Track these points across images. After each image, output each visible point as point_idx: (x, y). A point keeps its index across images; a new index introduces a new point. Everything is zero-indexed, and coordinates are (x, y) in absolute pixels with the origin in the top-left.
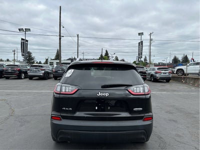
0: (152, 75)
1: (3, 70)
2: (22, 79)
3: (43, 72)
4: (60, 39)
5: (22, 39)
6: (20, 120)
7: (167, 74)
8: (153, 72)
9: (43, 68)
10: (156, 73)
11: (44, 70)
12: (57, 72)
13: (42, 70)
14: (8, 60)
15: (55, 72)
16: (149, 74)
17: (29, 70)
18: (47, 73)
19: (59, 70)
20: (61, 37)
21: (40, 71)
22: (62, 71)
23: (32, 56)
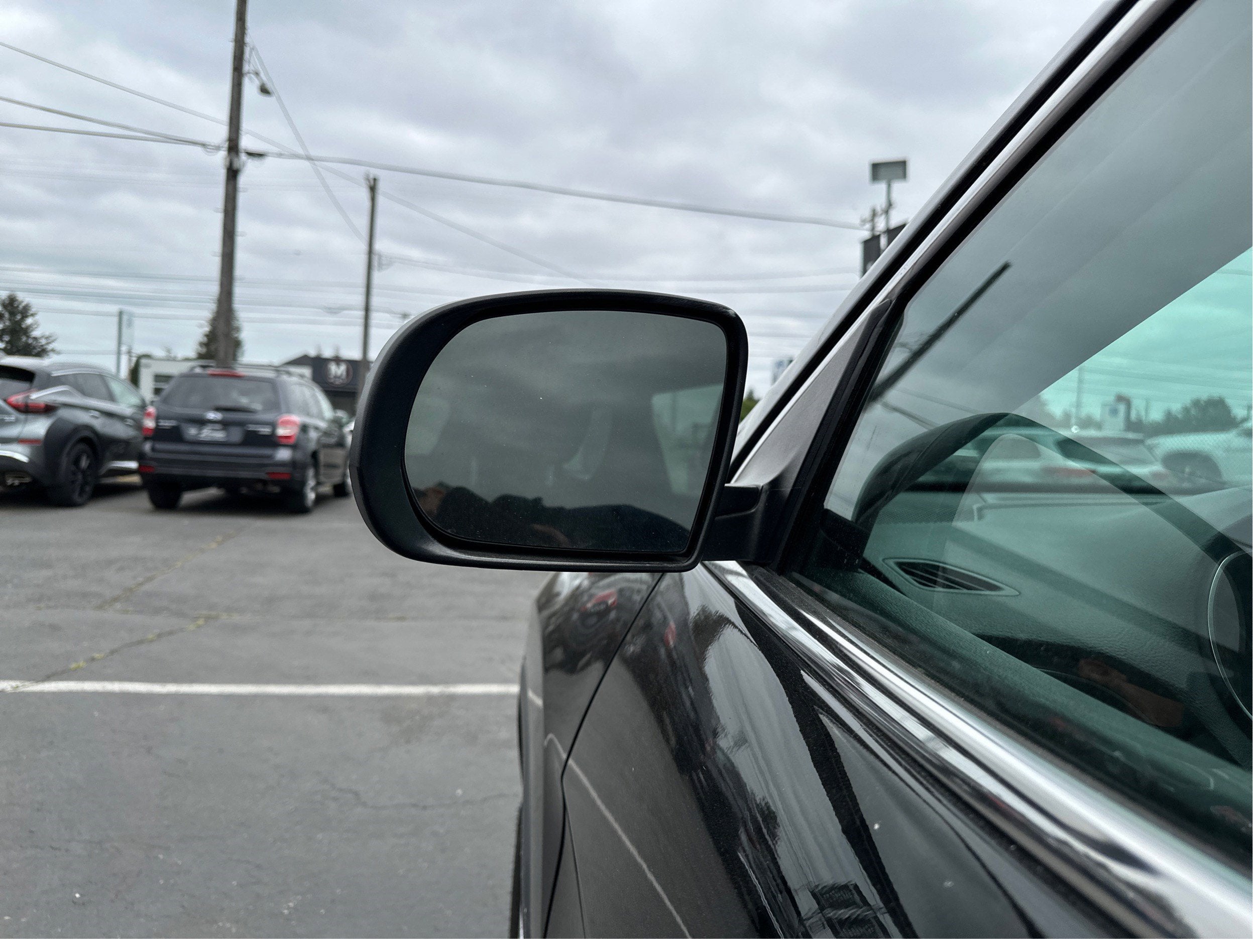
3: (39, 427)
4: (233, 174)
9: (38, 396)
11: (48, 410)
12: (172, 435)
13: (28, 410)
15: (159, 434)
18: (82, 446)
19: (202, 422)
20: (243, 157)
21: (10, 423)
22: (225, 425)
23: (36, 333)
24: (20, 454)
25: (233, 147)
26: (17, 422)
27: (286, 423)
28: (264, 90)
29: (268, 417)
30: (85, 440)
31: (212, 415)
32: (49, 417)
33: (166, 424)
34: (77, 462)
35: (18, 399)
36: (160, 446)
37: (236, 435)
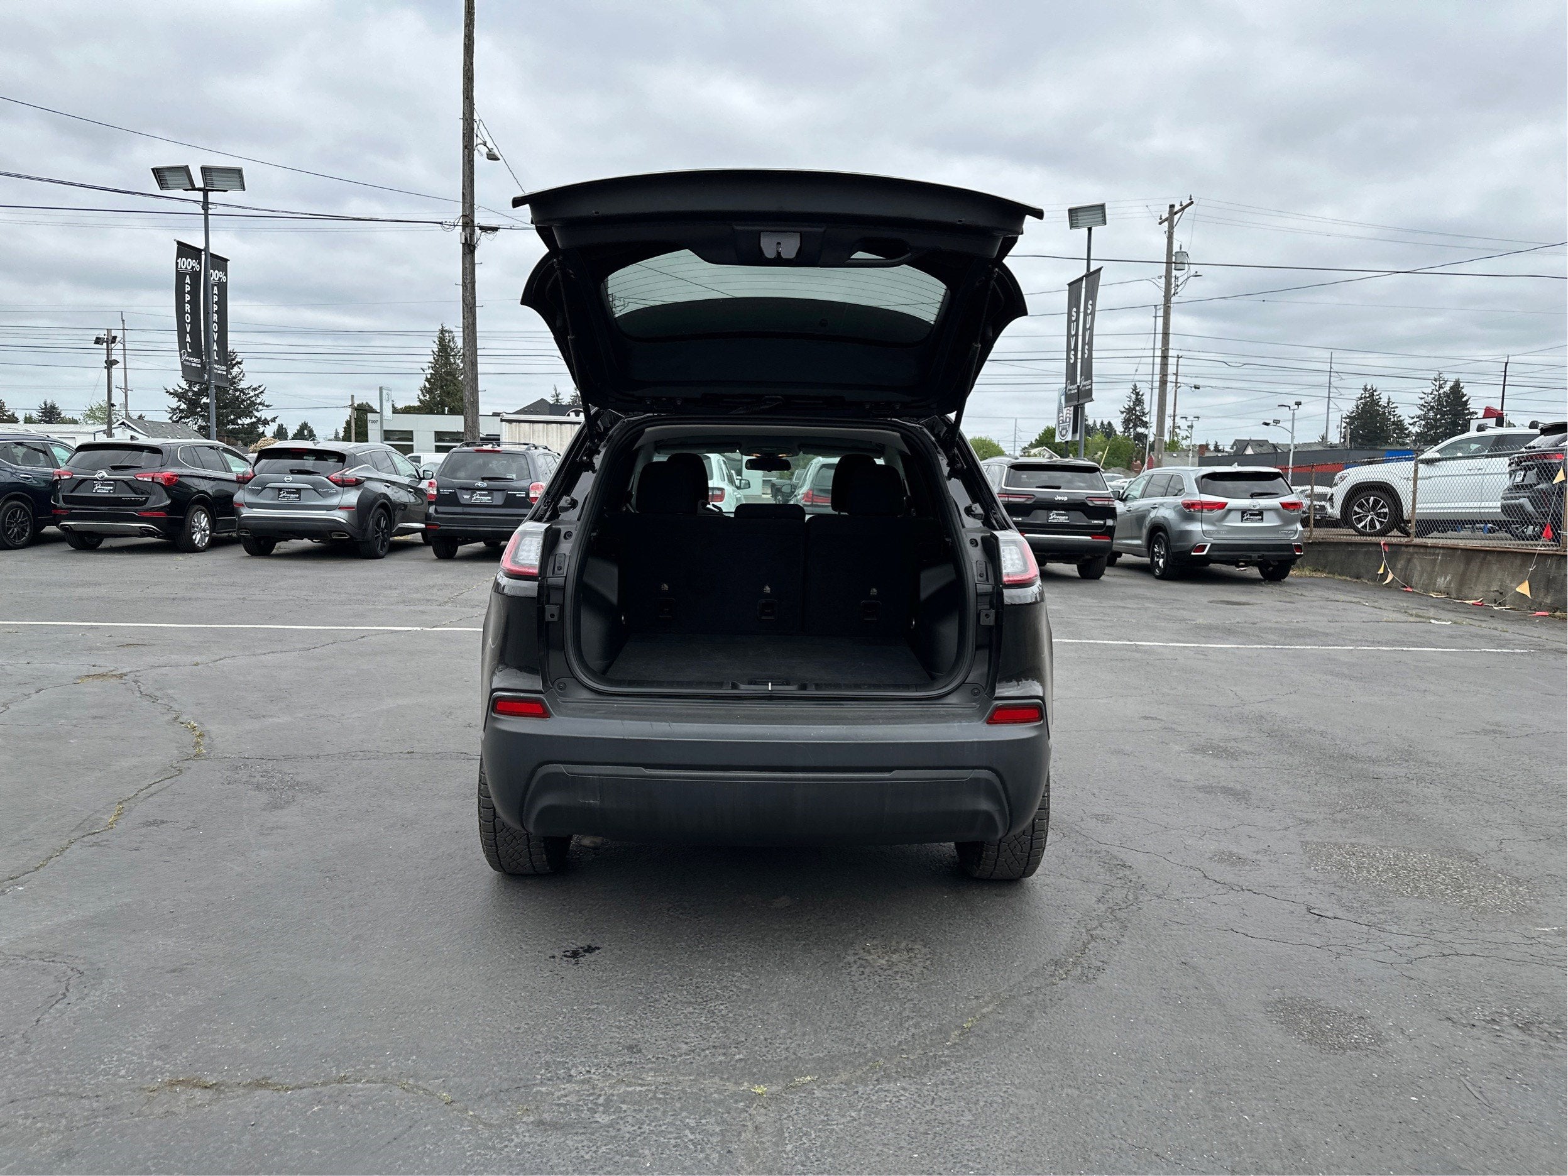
0: (1158, 531)
1: (53, 485)
2: (192, 549)
3: (352, 497)
4: (469, 248)
5: (184, 250)
6: (258, 778)
7: (1271, 521)
8: (1165, 510)
10: (1190, 511)
11: (357, 483)
12: (450, 500)
13: (344, 484)
14: (50, 414)
15: (440, 500)
16: (1139, 518)
17: (242, 481)
18: (381, 510)
19: (473, 490)
20: (478, 231)
21: (332, 495)
22: (490, 491)
23: (243, 385)
24: (341, 516)
25: (468, 223)
26: (337, 493)
27: (537, 488)
28: (492, 157)
29: (524, 484)
30: (383, 506)
31: (480, 484)
32: (358, 489)
33: (446, 492)
34: (378, 524)
35: (336, 475)
36: (440, 509)
37: (499, 499)
